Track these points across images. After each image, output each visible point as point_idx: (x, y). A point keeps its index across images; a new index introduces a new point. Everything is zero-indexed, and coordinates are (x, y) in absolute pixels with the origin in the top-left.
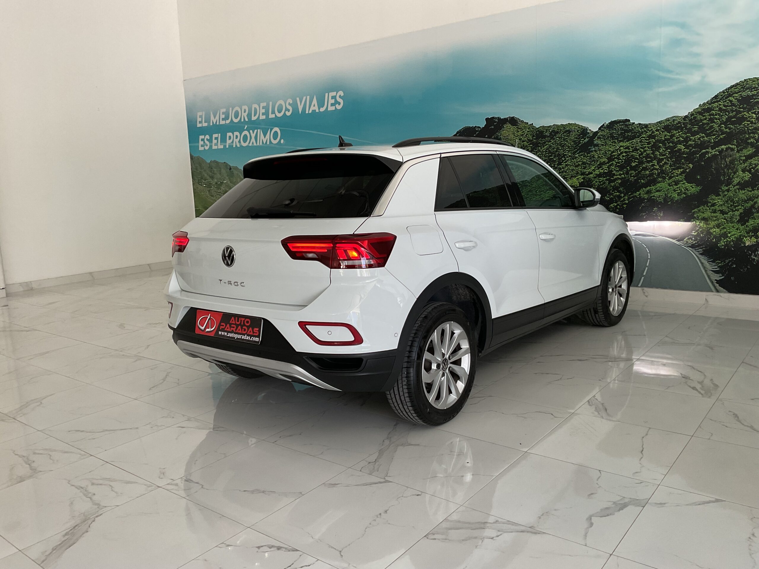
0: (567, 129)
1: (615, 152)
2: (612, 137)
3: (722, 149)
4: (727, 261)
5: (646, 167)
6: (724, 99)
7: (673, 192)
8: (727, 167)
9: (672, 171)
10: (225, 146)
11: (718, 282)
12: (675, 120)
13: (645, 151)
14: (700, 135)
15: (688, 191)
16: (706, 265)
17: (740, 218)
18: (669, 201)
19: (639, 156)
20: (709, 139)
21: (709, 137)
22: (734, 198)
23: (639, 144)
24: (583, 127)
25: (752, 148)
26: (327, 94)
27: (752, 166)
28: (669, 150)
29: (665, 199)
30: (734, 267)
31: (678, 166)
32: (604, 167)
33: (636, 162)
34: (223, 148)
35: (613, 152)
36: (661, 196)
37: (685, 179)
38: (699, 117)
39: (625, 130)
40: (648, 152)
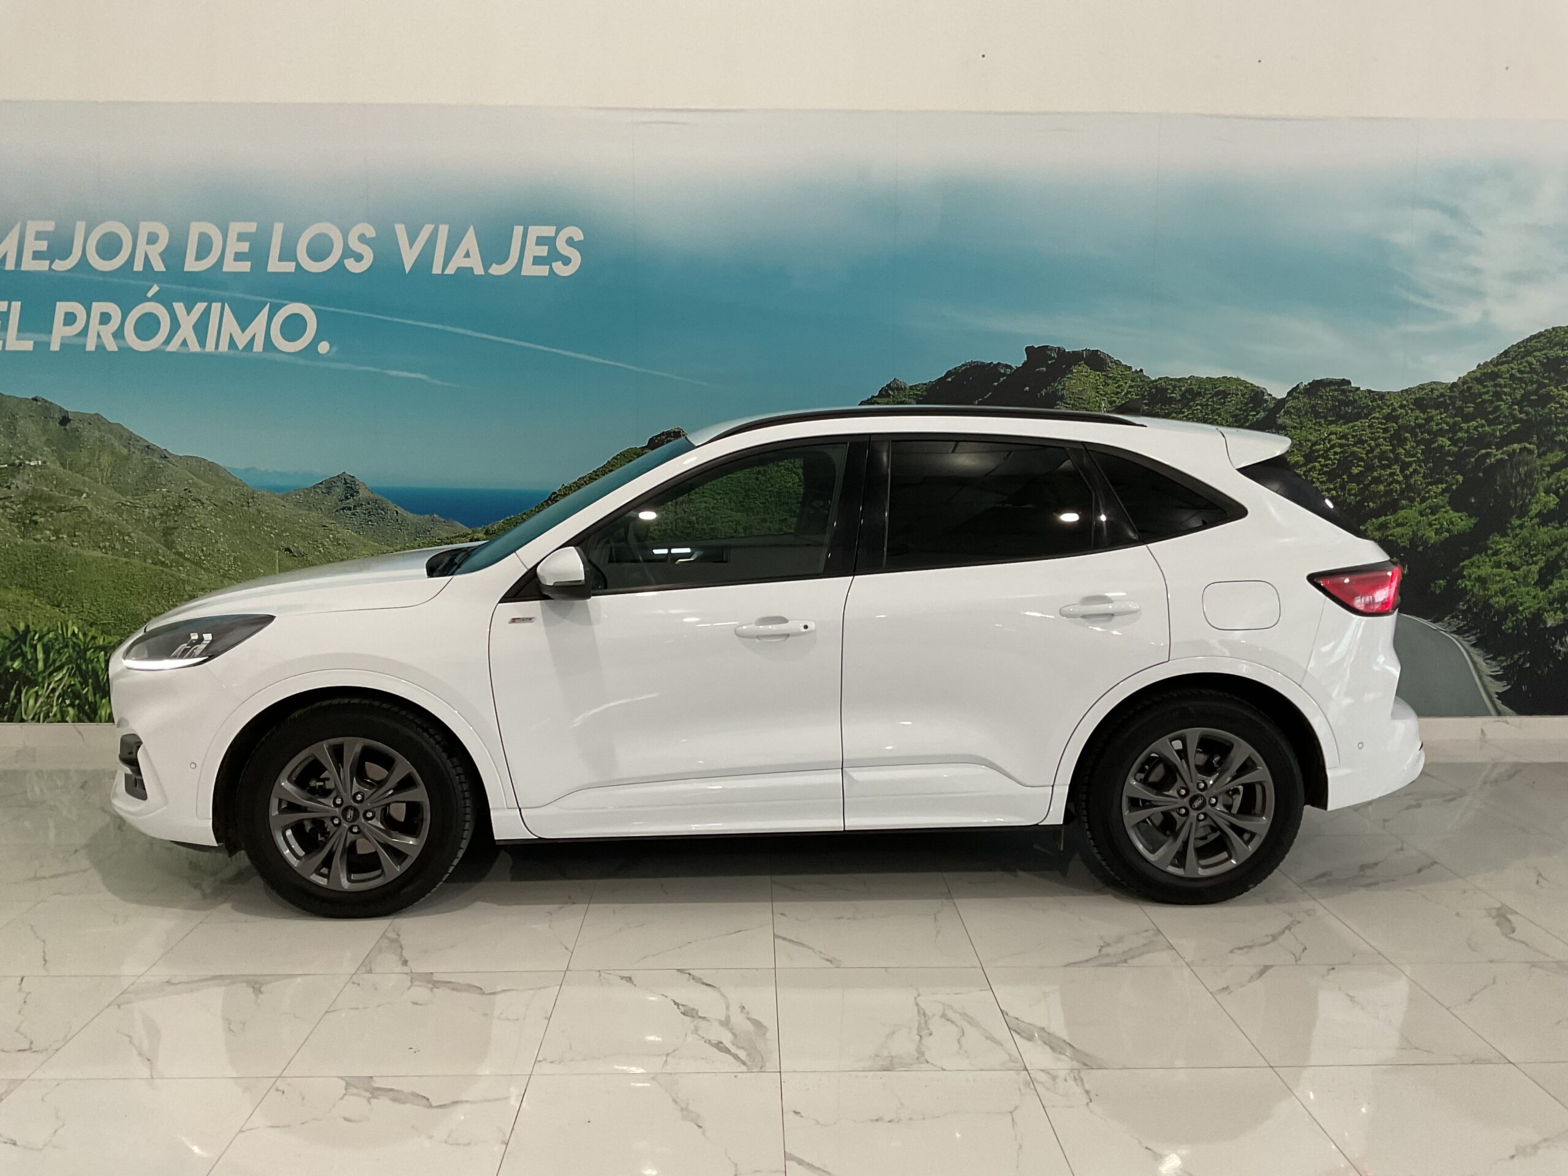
0: (1221, 388)
1: (1320, 445)
2: (1317, 415)
3: (1513, 450)
4: (1516, 657)
5: (1380, 477)
6: (1518, 360)
7: (1427, 527)
8: (1522, 483)
9: (1426, 487)
11: (1501, 696)
12: (1436, 390)
13: (1378, 445)
14: (1477, 422)
15: (1454, 525)
16: (1481, 665)
17: (1539, 577)
18: (1419, 546)
19: (1367, 454)
20: (1492, 430)
21: (1492, 427)
22: (1531, 540)
23: (1368, 431)
24: (1255, 386)
25: (1561, 451)
26: (518, 230)
27: (1561, 483)
28: (1422, 447)
29: (1412, 541)
30: (1527, 668)
33: (1360, 466)
34: (31, 349)
35: (1315, 444)
37: (1450, 503)
38: (1477, 388)
39: (1339, 401)
40: (1383, 448)
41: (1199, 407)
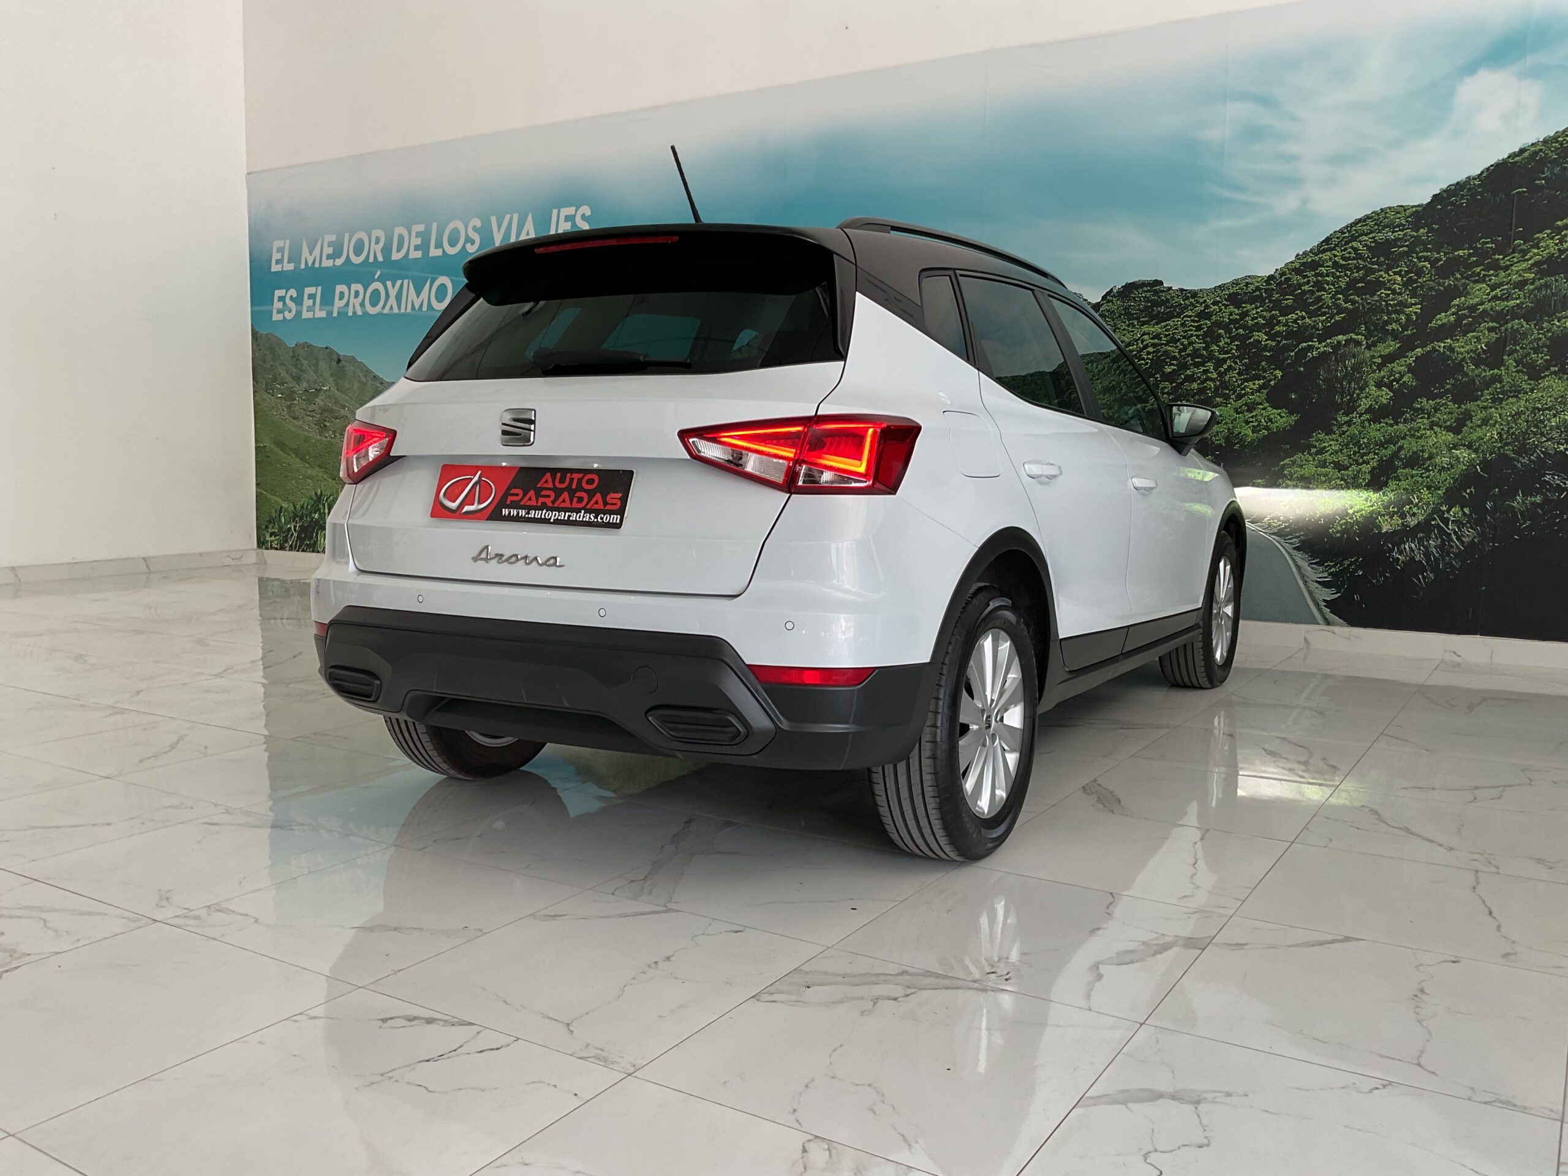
1: (1133, 346)
2: (1128, 315)
3: (1338, 342)
4: (1347, 563)
5: (1193, 375)
6: (1342, 246)
7: (1244, 424)
8: (1349, 377)
9: (1242, 384)
10: (330, 313)
11: (1329, 604)
12: (1251, 284)
13: (1190, 344)
14: (1297, 314)
15: (1272, 423)
16: (1306, 570)
17: (1372, 478)
18: (1235, 444)
19: (1179, 353)
20: (1316, 321)
21: (1313, 319)
22: (1360, 438)
23: (1180, 329)
25: (1394, 341)
26: (555, 211)
27: (1394, 375)
28: (1237, 343)
29: (1227, 439)
30: (1360, 576)
31: (1254, 375)
33: (1173, 364)
34: (325, 316)
35: (1129, 345)
36: (1221, 432)
37: (1267, 400)
38: (1296, 279)
39: (1151, 301)
40: (1197, 346)
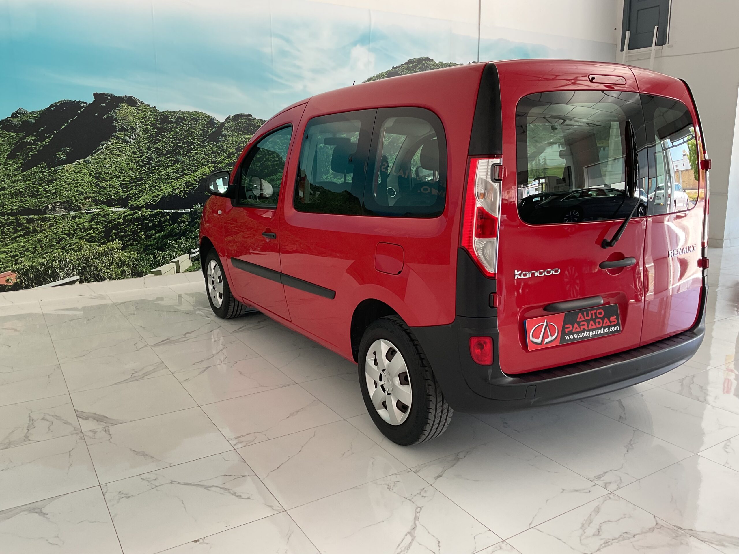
0: (194, 117)
2: (239, 130)
24: (210, 116)
32: (233, 156)
35: (240, 143)
39: (247, 124)
41: (185, 125)
